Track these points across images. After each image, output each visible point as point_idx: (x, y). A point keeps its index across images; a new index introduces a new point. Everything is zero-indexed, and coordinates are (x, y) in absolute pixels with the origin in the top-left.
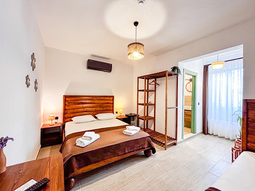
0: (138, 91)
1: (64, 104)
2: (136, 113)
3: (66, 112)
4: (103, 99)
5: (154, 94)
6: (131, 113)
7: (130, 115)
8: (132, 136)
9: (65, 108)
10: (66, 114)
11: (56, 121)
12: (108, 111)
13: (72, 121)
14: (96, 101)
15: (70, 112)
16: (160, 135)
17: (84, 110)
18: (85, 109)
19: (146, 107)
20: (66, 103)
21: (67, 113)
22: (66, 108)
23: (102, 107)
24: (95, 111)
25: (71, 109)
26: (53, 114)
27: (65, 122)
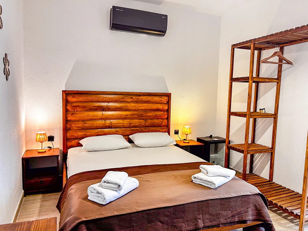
0: (232, 80)
1: (65, 109)
2: (224, 137)
3: (68, 126)
4: (147, 100)
5: (275, 88)
6: (211, 136)
7: (209, 139)
8: (215, 189)
9: (66, 117)
10: (68, 130)
11: (50, 144)
12: (158, 129)
13: (82, 146)
14: (132, 106)
15: (78, 127)
16: (286, 192)
17: (105, 124)
18: (108, 122)
19: (251, 120)
20: (69, 108)
21: (70, 129)
22: (69, 118)
23: (144, 118)
24: (129, 127)
25: (79, 121)
26: (44, 130)
27: (66, 147)
